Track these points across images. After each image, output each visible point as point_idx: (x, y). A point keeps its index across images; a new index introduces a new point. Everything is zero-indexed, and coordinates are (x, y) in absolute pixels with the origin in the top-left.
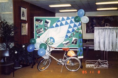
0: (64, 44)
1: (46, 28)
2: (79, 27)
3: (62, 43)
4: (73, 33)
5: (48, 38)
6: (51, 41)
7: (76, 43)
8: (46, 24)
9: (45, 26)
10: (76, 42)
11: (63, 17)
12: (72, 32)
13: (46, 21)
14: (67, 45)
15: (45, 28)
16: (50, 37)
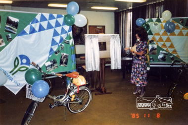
0: (48, 66)
1: (10, 35)
2: (69, 33)
3: (44, 64)
4: (61, 45)
5: (17, 58)
6: (22, 64)
7: (66, 63)
8: (8, 26)
9: (6, 31)
10: (67, 60)
11: (43, 14)
12: (60, 43)
13: (8, 19)
14: (53, 67)
15: (7, 36)
16: (20, 56)
